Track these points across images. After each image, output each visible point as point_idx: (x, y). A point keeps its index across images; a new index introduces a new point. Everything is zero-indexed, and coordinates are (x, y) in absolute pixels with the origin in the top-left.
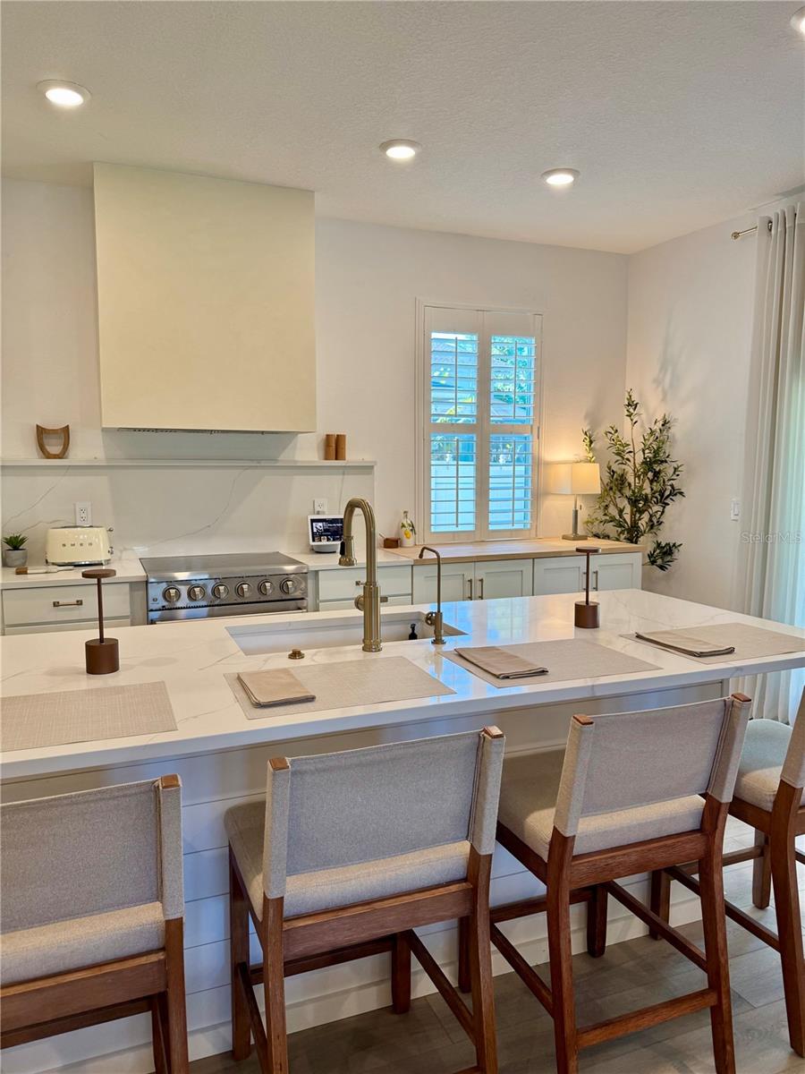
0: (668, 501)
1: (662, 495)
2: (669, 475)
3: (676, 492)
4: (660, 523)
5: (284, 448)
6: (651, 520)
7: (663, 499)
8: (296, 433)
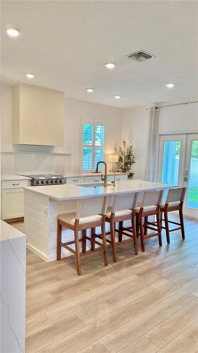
0: (132, 164)
1: (130, 163)
2: (132, 158)
3: (133, 162)
4: (130, 169)
5: (52, 150)
6: (128, 168)
7: (130, 164)
8: (55, 146)
